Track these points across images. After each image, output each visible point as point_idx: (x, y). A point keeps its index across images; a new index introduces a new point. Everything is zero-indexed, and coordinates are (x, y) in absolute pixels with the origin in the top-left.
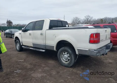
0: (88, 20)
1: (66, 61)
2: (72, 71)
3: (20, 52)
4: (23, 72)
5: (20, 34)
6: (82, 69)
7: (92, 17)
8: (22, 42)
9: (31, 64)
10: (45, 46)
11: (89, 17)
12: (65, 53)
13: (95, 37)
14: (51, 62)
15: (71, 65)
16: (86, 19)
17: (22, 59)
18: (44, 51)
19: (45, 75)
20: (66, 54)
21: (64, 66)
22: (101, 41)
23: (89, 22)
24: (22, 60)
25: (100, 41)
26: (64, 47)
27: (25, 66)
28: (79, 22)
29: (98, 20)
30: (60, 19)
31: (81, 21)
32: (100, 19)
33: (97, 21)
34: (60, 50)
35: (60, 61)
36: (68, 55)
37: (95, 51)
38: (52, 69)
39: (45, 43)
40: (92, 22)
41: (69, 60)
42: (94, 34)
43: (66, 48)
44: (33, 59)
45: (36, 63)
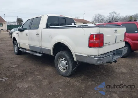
0: (113, 18)
1: (64, 69)
2: (69, 81)
3: (17, 56)
4: (9, 81)
5: (17, 34)
6: (82, 80)
7: (119, 14)
8: (19, 44)
9: (23, 71)
10: (41, 49)
11: (115, 14)
12: (62, 59)
13: (95, 39)
14: (49, 69)
15: (69, 74)
16: (111, 16)
17: (15, 64)
18: (40, 55)
19: (33, 85)
20: (63, 61)
21: (61, 75)
22: (106, 44)
23: (115, 19)
24: (16, 66)
25: (104, 45)
26: (61, 52)
27: (15, 72)
28: (102, 19)
29: (126, 17)
30: (62, 16)
31: (105, 19)
32: (129, 17)
33: (124, 18)
34: (57, 55)
35: (57, 69)
36: (66, 61)
37: (95, 57)
38: (45, 79)
39: (41, 46)
40: (118, 19)
41: (66, 68)
42: (94, 35)
43: (64, 53)
44: (28, 65)
45: (30, 69)
